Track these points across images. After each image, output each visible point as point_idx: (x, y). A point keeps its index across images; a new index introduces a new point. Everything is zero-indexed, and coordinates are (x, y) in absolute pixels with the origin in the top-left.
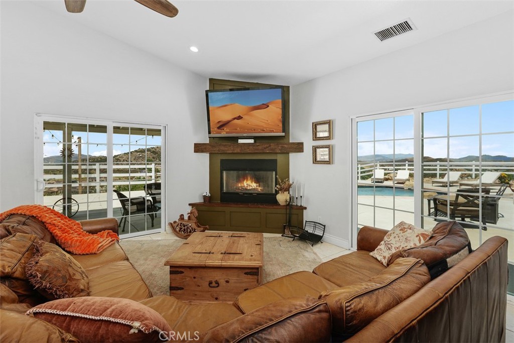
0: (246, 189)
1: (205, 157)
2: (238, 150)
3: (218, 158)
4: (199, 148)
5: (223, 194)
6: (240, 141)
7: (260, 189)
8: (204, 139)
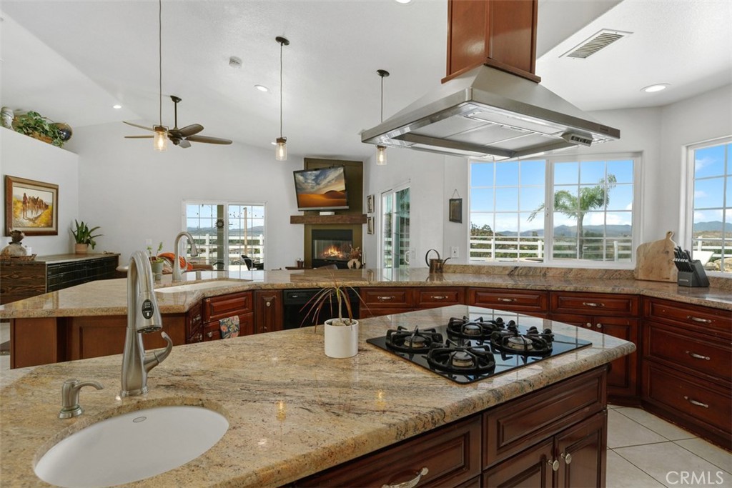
0: (330, 257)
1: (300, 228)
2: (320, 222)
3: (310, 229)
4: (294, 220)
5: (314, 260)
6: (321, 214)
7: (341, 256)
8: (296, 212)
